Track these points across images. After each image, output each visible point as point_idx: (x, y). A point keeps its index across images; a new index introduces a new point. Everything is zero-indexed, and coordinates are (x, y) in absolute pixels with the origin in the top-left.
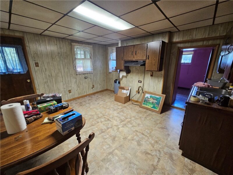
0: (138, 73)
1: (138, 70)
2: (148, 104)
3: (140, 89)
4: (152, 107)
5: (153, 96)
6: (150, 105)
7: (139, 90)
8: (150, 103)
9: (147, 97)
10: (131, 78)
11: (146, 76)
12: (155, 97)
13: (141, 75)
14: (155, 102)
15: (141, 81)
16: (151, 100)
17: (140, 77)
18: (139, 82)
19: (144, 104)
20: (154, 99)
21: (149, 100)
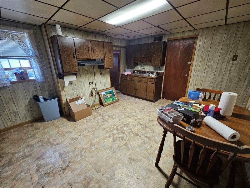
0: (87, 74)
1: (86, 70)
2: (108, 100)
3: (93, 90)
4: (112, 101)
5: (107, 91)
6: (110, 100)
7: (92, 92)
8: (109, 98)
9: (104, 95)
10: (80, 81)
11: (96, 75)
12: (109, 92)
13: (91, 75)
14: (112, 95)
15: (92, 82)
16: (109, 96)
17: (90, 78)
18: (90, 84)
19: (106, 102)
20: (109, 94)
21: (106, 96)
